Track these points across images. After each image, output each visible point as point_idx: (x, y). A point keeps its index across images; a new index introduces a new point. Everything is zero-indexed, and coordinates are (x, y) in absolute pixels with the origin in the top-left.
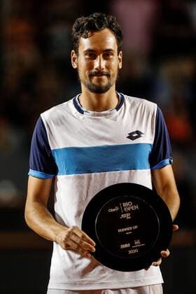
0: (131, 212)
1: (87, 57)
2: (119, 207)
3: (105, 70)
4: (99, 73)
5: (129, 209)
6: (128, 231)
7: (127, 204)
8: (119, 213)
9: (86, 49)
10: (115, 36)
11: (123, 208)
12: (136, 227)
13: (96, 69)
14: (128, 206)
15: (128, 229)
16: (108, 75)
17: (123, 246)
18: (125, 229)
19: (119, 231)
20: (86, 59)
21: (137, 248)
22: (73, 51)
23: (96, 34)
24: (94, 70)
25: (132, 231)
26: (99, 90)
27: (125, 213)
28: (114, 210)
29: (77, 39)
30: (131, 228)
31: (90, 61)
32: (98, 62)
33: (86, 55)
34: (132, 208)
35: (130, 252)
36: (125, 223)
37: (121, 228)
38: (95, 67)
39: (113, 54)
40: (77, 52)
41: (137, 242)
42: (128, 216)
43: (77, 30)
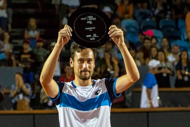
0: (92, 21)
1: (79, 62)
2: (86, 18)
3: (88, 69)
4: (85, 70)
5: (91, 19)
6: (90, 29)
7: (91, 17)
8: (86, 21)
9: (79, 58)
10: (93, 52)
11: (88, 19)
12: (94, 28)
13: (84, 68)
14: (91, 18)
15: (90, 28)
16: (90, 72)
17: (87, 36)
18: (89, 28)
19: (86, 29)
20: (79, 63)
21: (95, 38)
22: (71, 58)
23: (84, 50)
24: (83, 69)
25: (93, 29)
26: (85, 79)
27: (89, 21)
28: (84, 19)
29: (74, 53)
30: (92, 28)
31: (81, 64)
32: (85, 64)
33: (79, 61)
34: (93, 19)
35: (91, 39)
36: (89, 26)
37: (87, 28)
38: (83, 67)
39: (92, 61)
40: (73, 59)
41: (95, 35)
42: (91, 23)
43: (74, 48)
